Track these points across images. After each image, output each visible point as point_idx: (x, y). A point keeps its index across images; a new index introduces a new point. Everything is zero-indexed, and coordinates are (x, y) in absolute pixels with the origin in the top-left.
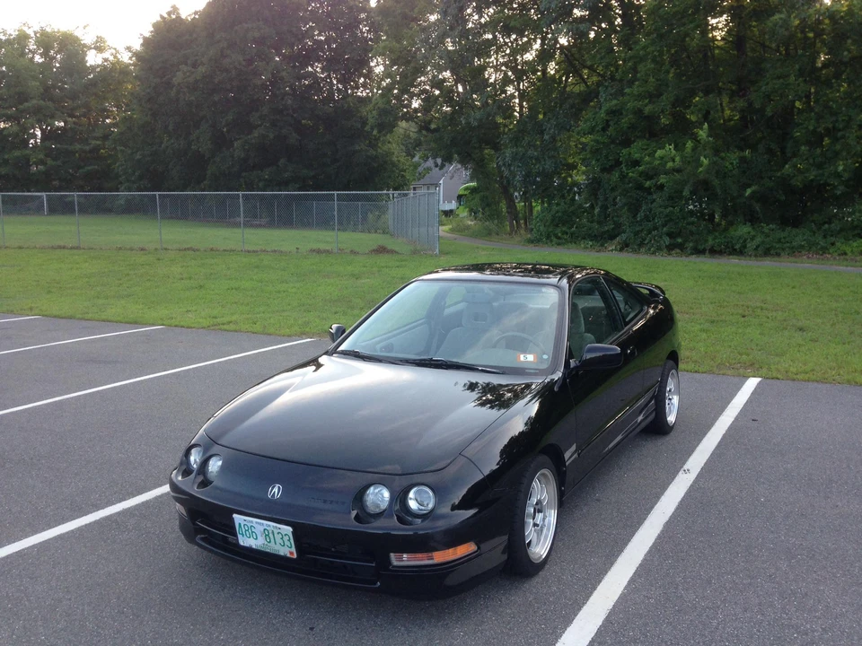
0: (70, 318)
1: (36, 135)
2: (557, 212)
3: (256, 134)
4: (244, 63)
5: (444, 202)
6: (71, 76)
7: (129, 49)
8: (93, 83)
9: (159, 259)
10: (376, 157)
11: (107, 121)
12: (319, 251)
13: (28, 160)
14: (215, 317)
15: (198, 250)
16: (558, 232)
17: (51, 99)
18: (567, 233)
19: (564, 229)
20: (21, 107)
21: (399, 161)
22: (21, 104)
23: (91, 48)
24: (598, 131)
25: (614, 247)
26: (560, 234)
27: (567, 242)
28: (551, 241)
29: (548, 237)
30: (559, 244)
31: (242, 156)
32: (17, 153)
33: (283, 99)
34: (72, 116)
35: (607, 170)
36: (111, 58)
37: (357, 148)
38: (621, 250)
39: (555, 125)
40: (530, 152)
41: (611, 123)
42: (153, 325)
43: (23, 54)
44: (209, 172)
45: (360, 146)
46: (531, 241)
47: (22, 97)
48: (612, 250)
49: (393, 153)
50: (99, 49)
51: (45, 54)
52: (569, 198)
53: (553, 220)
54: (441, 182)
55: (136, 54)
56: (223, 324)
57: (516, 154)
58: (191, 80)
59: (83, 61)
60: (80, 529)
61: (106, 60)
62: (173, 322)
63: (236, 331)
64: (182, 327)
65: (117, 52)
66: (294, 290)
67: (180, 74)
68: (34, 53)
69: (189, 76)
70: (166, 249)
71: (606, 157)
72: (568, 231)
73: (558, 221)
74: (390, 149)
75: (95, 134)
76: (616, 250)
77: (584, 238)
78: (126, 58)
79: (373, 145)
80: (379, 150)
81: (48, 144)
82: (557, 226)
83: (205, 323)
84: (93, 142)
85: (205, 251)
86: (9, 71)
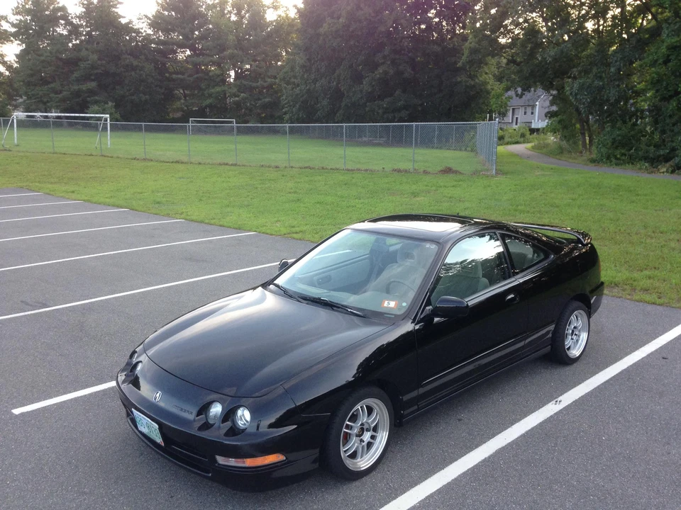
0: (202, 222)
1: (230, 76)
2: (618, 135)
3: (381, 70)
4: (373, 15)
5: (538, 121)
6: (255, 29)
7: (295, 6)
8: (270, 35)
9: (283, 176)
10: (474, 86)
11: (279, 63)
12: (399, 171)
13: (225, 94)
14: (293, 227)
15: (313, 168)
16: (618, 153)
17: (241, 49)
18: (625, 155)
19: (623, 151)
20: (222, 55)
21: (493, 89)
22: (222, 53)
23: (269, 8)
24: (660, 64)
25: (665, 170)
26: (618, 156)
27: (624, 163)
28: (611, 162)
29: (608, 158)
30: (616, 165)
31: (370, 90)
32: (218, 89)
33: (401, 41)
34: (255, 61)
35: (666, 99)
36: (283, 15)
37: (459, 79)
38: (673, 172)
39: (621, 59)
40: (596, 82)
41: (672, 57)
42: (249, 231)
43: (224, 15)
44: (343, 104)
45: (461, 78)
46: (593, 161)
47: (222, 48)
48: (663, 173)
49: (489, 83)
50: (276, 8)
51: (238, 14)
52: (630, 124)
53: (613, 143)
54: (537, 103)
55: (299, 11)
56: (296, 233)
57: (583, 85)
58: (334, 29)
59: (263, 17)
60: (91, 395)
61: (280, 16)
62: (263, 229)
63: (300, 239)
64: (267, 234)
65: (288, 9)
66: (361, 206)
67: (325, 25)
68: (230, 12)
69: (332, 27)
70: (292, 167)
71: (666, 88)
72: (627, 153)
73: (616, 144)
74: (486, 79)
75: (269, 74)
76: (667, 172)
77: (640, 160)
78: (293, 14)
79: (472, 77)
80: (477, 81)
81: (238, 82)
82: (616, 148)
83: (284, 230)
84: (269, 80)
85: (318, 169)
86: (214, 28)
